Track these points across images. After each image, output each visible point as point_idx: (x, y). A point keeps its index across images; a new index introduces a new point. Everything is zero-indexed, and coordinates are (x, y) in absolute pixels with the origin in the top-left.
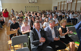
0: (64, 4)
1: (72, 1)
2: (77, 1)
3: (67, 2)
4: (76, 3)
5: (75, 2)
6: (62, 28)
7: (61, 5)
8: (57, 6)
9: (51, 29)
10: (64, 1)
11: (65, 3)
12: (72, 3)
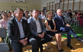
0: (52, 5)
1: (60, 2)
2: (64, 1)
3: (55, 3)
4: (64, 4)
5: (62, 3)
6: (47, 20)
7: (50, 5)
8: (46, 6)
9: (35, 19)
10: (53, 2)
11: (54, 4)
12: (59, 3)
